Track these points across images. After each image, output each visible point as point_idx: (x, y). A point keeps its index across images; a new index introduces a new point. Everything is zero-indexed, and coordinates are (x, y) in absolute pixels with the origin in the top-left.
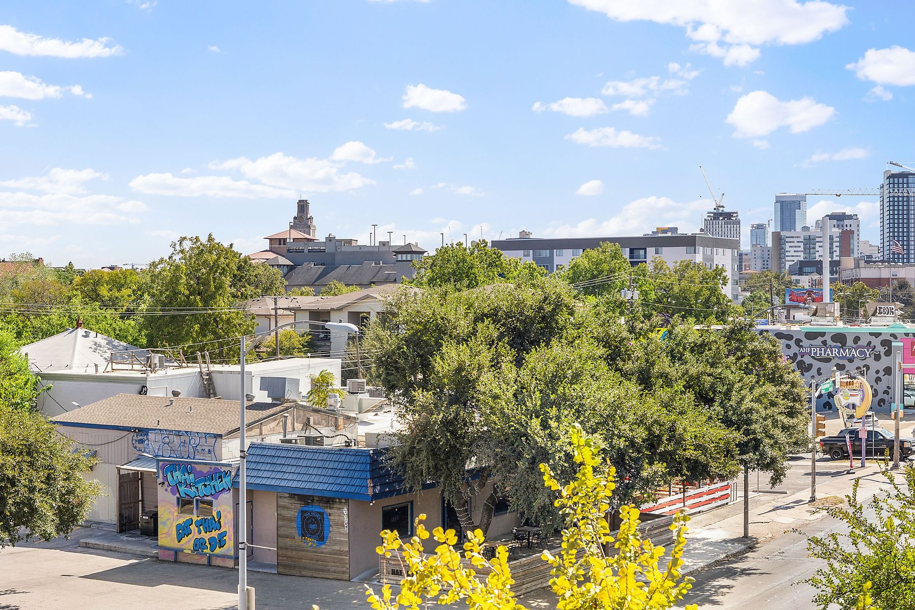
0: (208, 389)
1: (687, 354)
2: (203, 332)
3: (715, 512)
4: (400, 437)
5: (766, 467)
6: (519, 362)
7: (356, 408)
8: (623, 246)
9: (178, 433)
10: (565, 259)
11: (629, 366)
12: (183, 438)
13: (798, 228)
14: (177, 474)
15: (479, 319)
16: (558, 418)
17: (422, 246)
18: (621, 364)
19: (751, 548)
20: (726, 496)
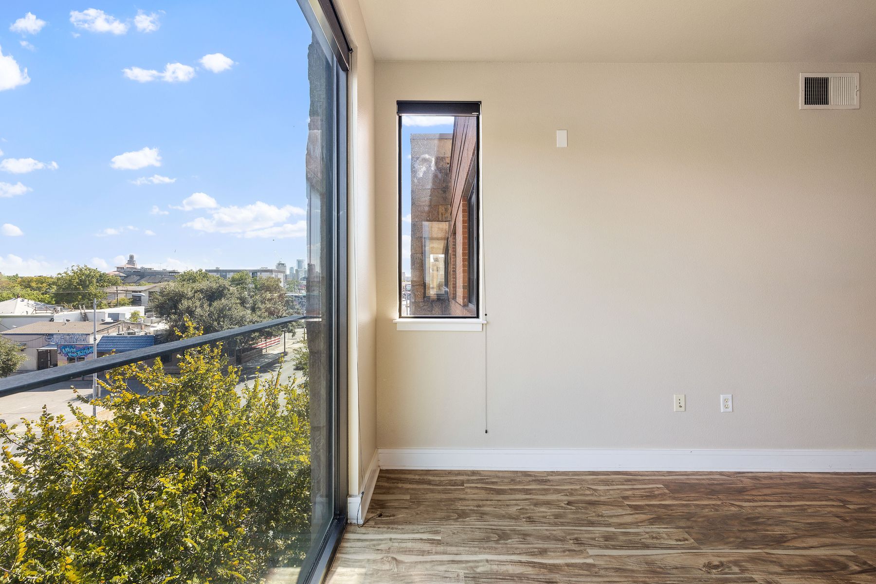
0: (85, 318)
1: (266, 302)
2: (83, 298)
3: (276, 346)
4: (166, 331)
5: (289, 332)
6: (210, 305)
7: (150, 322)
8: (250, 272)
9: (68, 335)
10: (230, 276)
11: (248, 305)
12: (71, 336)
13: (303, 268)
14: (68, 349)
15: (196, 292)
16: (223, 322)
17: (179, 271)
18: (245, 305)
19: (286, 355)
20: (279, 341)
